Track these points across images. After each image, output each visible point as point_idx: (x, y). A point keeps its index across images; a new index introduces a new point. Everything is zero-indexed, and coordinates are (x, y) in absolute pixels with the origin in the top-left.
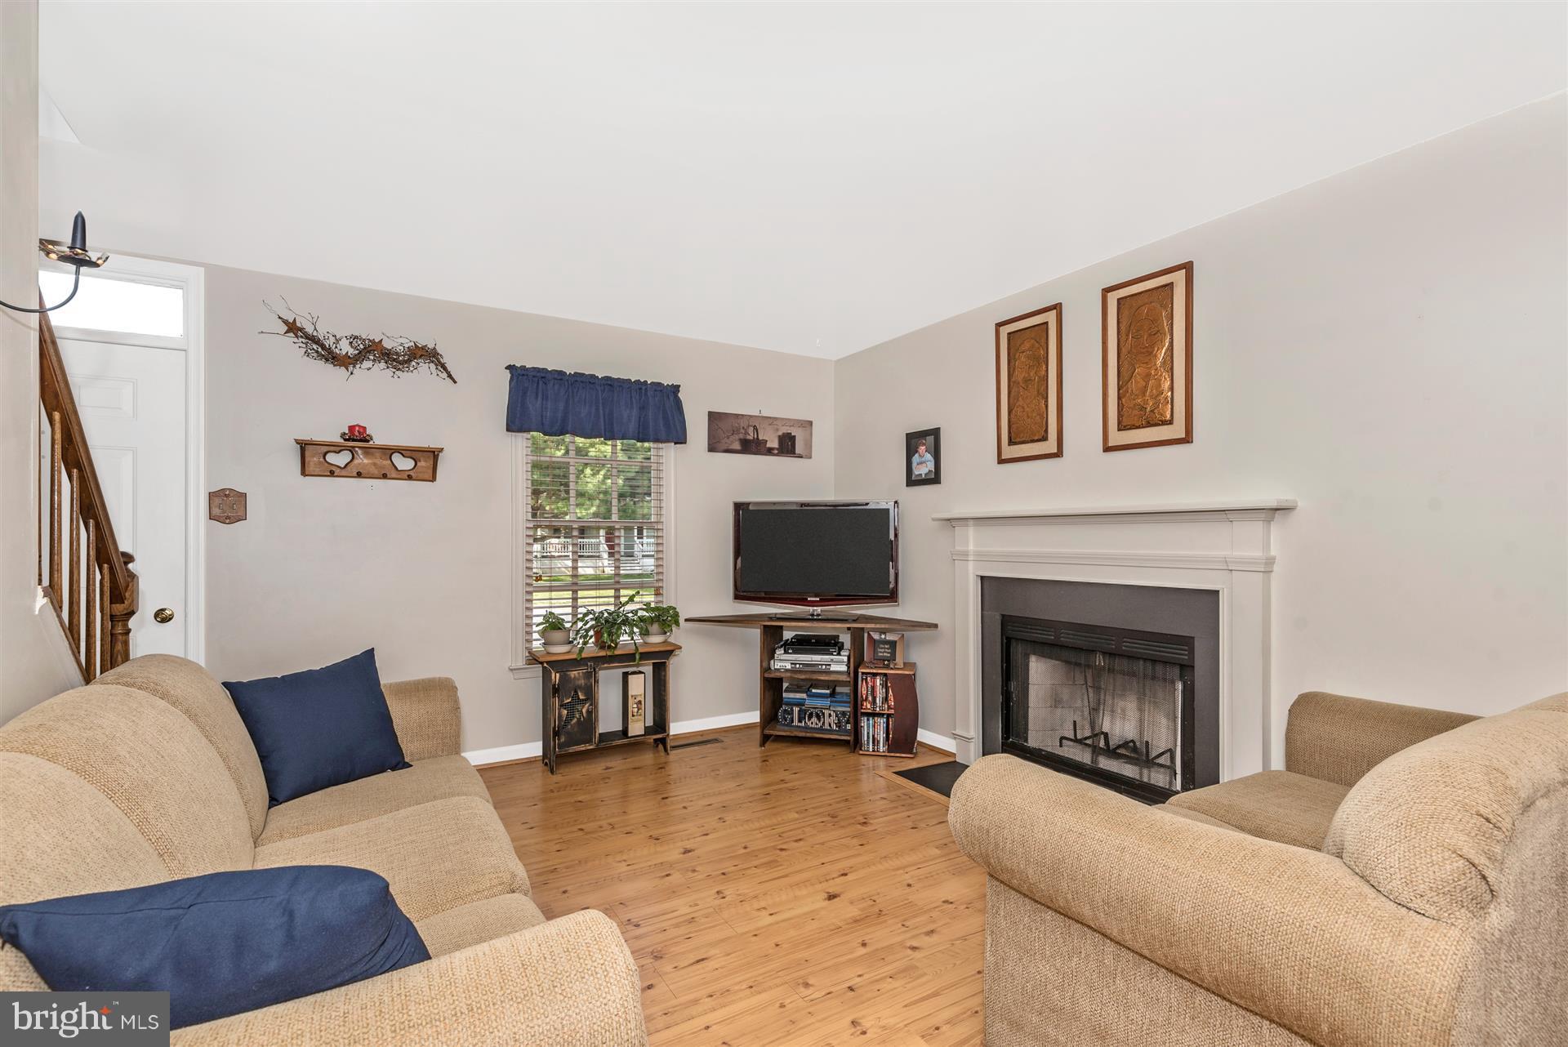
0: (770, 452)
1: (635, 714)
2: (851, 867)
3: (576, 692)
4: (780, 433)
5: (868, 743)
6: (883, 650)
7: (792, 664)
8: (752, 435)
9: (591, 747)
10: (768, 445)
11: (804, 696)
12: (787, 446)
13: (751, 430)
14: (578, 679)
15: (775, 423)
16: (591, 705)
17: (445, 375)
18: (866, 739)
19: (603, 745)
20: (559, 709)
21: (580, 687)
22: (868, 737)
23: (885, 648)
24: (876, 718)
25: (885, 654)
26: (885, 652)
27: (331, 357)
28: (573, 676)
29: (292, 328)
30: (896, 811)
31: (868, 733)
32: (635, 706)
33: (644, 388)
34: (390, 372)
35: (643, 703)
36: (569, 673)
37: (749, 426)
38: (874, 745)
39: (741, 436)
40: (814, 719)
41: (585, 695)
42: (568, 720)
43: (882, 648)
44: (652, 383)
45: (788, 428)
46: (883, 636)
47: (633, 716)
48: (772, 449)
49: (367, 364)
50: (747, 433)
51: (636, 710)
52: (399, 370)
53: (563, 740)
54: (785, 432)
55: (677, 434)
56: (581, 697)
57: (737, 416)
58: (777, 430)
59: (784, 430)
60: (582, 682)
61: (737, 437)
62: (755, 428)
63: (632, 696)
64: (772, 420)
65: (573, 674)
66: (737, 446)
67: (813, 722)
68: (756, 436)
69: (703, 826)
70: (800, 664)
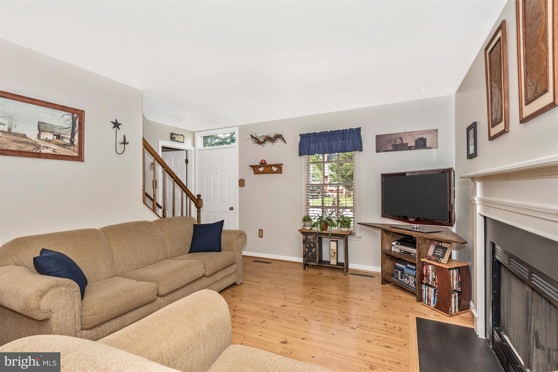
0: (410, 148)
1: (333, 256)
2: (311, 338)
3: (310, 243)
4: (416, 138)
5: (425, 299)
6: (438, 252)
7: (400, 250)
8: (399, 142)
9: (315, 264)
10: (409, 145)
11: (404, 267)
12: (421, 144)
13: (398, 140)
14: (311, 239)
15: (412, 134)
16: (315, 249)
17: (283, 141)
18: (424, 297)
19: (319, 264)
20: (305, 248)
21: (312, 242)
22: (425, 296)
23: (440, 251)
24: (429, 288)
25: (439, 254)
26: (439, 253)
27: (259, 143)
28: (309, 238)
29: (252, 137)
30: (381, 332)
31: (425, 294)
32: (333, 253)
33: (345, 132)
34: (271, 144)
35: (336, 253)
36: (308, 236)
37: (397, 138)
38: (428, 302)
39: (393, 143)
40: (406, 279)
41: (313, 245)
42: (308, 252)
43: (438, 250)
44: (349, 129)
45: (421, 135)
46: (440, 244)
47: (332, 257)
48: (412, 147)
49: (267, 142)
50: (396, 141)
51: (333, 255)
52: (273, 142)
53: (306, 259)
54: (419, 137)
55: (359, 147)
56: (312, 246)
57: (390, 134)
58: (414, 137)
59: (419, 136)
60: (312, 240)
61: (390, 144)
62: (401, 139)
63: (332, 249)
64: (410, 133)
65: (309, 237)
66: (391, 148)
67: (405, 280)
68: (401, 142)
69: (303, 301)
70: (403, 251)
